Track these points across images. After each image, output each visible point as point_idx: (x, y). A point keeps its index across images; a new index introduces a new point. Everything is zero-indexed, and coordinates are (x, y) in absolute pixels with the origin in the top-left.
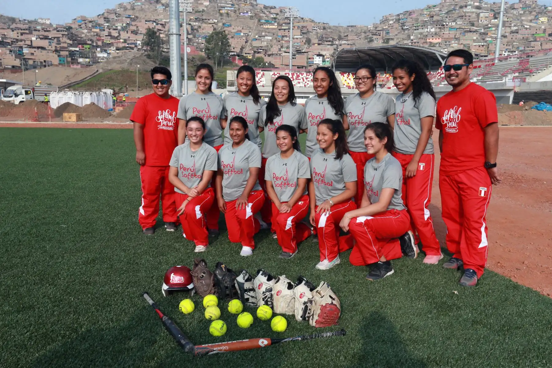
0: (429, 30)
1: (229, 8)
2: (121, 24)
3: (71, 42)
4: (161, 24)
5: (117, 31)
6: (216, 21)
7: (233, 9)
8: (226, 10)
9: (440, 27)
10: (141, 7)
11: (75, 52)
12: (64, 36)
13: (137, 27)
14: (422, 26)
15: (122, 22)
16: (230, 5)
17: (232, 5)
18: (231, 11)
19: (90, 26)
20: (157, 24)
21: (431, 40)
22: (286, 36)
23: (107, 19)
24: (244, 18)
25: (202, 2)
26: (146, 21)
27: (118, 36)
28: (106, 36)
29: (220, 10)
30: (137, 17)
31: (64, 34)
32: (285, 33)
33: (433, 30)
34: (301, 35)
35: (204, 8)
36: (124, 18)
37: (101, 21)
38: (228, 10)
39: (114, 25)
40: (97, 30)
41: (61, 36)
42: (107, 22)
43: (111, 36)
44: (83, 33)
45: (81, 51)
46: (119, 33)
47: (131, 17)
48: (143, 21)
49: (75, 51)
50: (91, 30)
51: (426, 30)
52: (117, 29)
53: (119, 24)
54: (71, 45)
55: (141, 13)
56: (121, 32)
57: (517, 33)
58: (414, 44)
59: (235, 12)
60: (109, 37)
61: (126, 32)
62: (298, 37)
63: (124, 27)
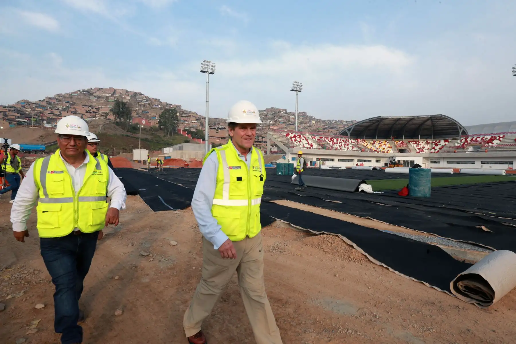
0: (269, 122)
1: (145, 102)
2: (62, 107)
3: (19, 115)
4: (96, 108)
5: (59, 111)
6: (137, 109)
7: (147, 102)
8: (143, 103)
9: (275, 121)
10: (78, 97)
11: (23, 123)
12: (10, 111)
13: (76, 109)
14: (265, 120)
15: (62, 105)
16: (146, 100)
17: (147, 100)
18: (146, 103)
19: (34, 107)
20: (93, 108)
21: (272, 128)
22: (186, 121)
23: (49, 103)
24: (156, 108)
25: (125, 97)
26: (83, 106)
27: (59, 115)
28: (49, 114)
29: (139, 103)
30: (75, 103)
31: (10, 110)
32: (185, 119)
33: (271, 122)
34: (196, 121)
35: (127, 101)
36: (64, 103)
37: (44, 104)
38: (145, 103)
39: (56, 107)
40: (41, 110)
41: (8, 111)
42: (49, 105)
43: (53, 114)
44: (27, 111)
45: (28, 122)
46: (60, 112)
47: (70, 102)
48: (81, 105)
49: (23, 121)
50: (35, 109)
51: (267, 122)
52: (59, 110)
53: (60, 107)
54: (19, 118)
55: (78, 100)
56: (62, 112)
57: (311, 127)
58: (263, 129)
59: (149, 104)
60: (52, 115)
61: (66, 112)
62: (194, 122)
63: (64, 108)
